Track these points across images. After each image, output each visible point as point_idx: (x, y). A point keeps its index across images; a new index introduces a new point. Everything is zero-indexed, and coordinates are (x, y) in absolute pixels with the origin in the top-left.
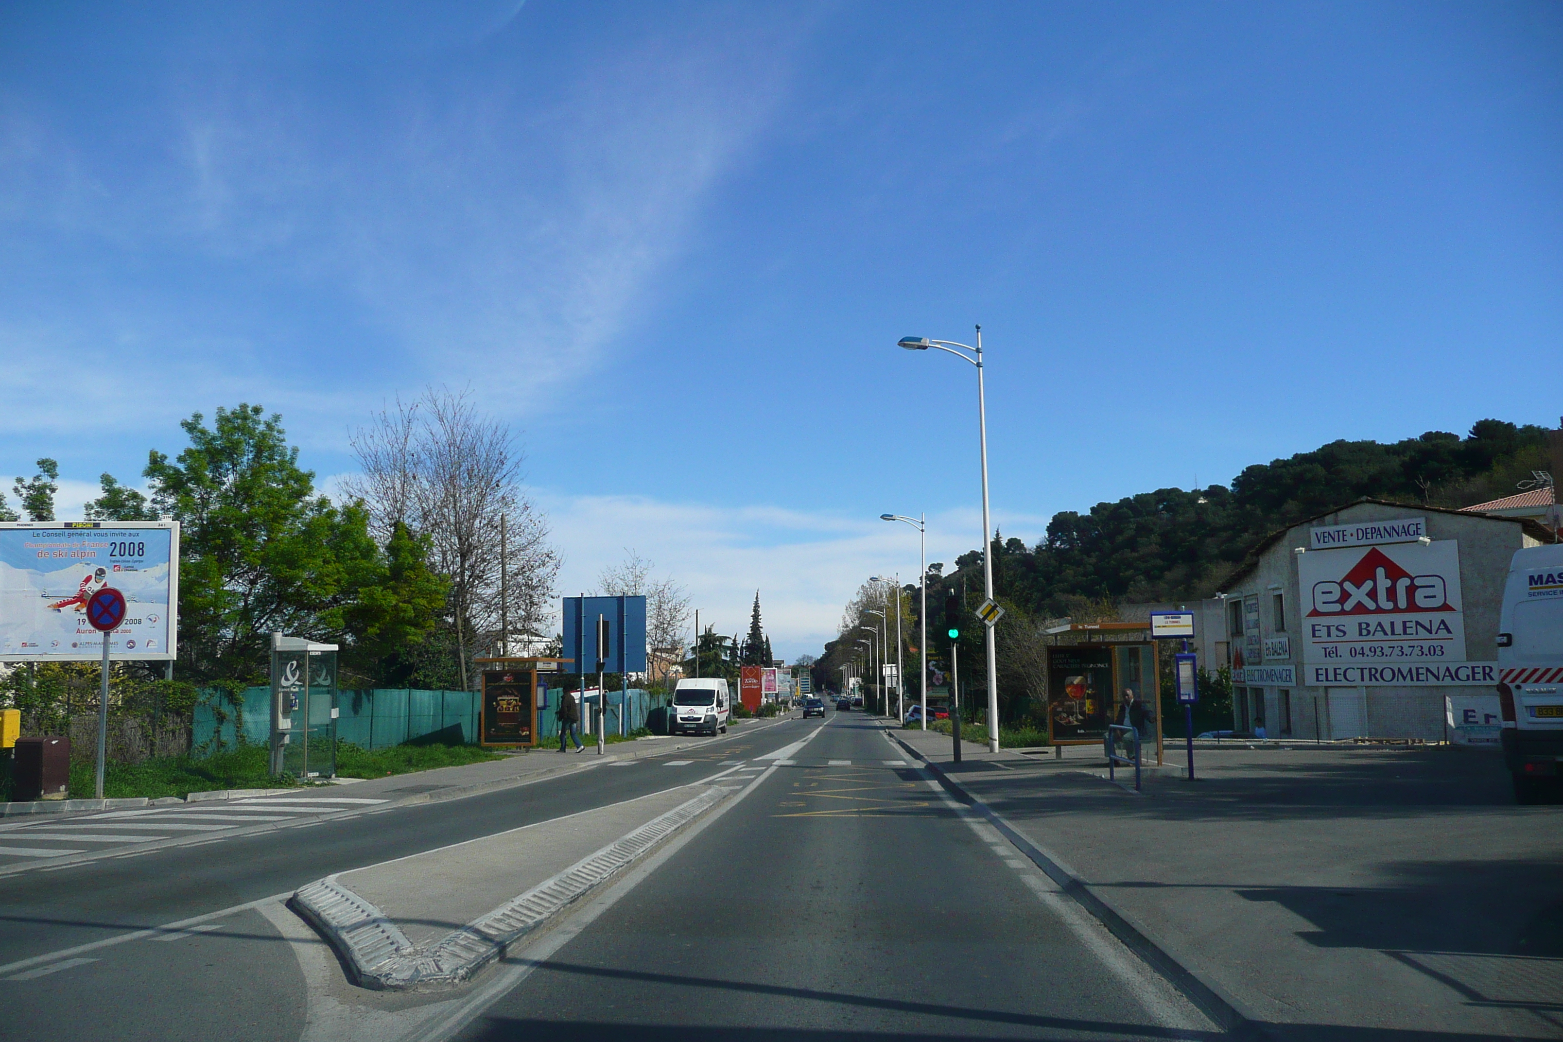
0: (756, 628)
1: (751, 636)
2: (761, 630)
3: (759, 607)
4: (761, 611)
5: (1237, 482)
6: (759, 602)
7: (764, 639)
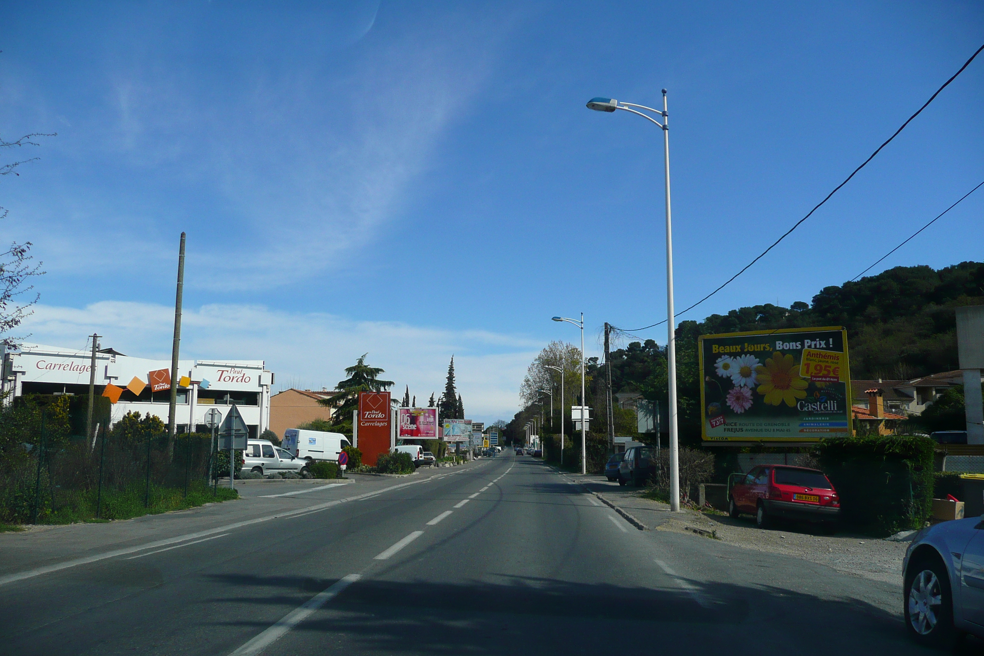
0: (450, 388)
1: (446, 395)
2: (455, 390)
3: (453, 370)
4: (455, 374)
5: (816, 299)
6: (454, 366)
7: (457, 398)
